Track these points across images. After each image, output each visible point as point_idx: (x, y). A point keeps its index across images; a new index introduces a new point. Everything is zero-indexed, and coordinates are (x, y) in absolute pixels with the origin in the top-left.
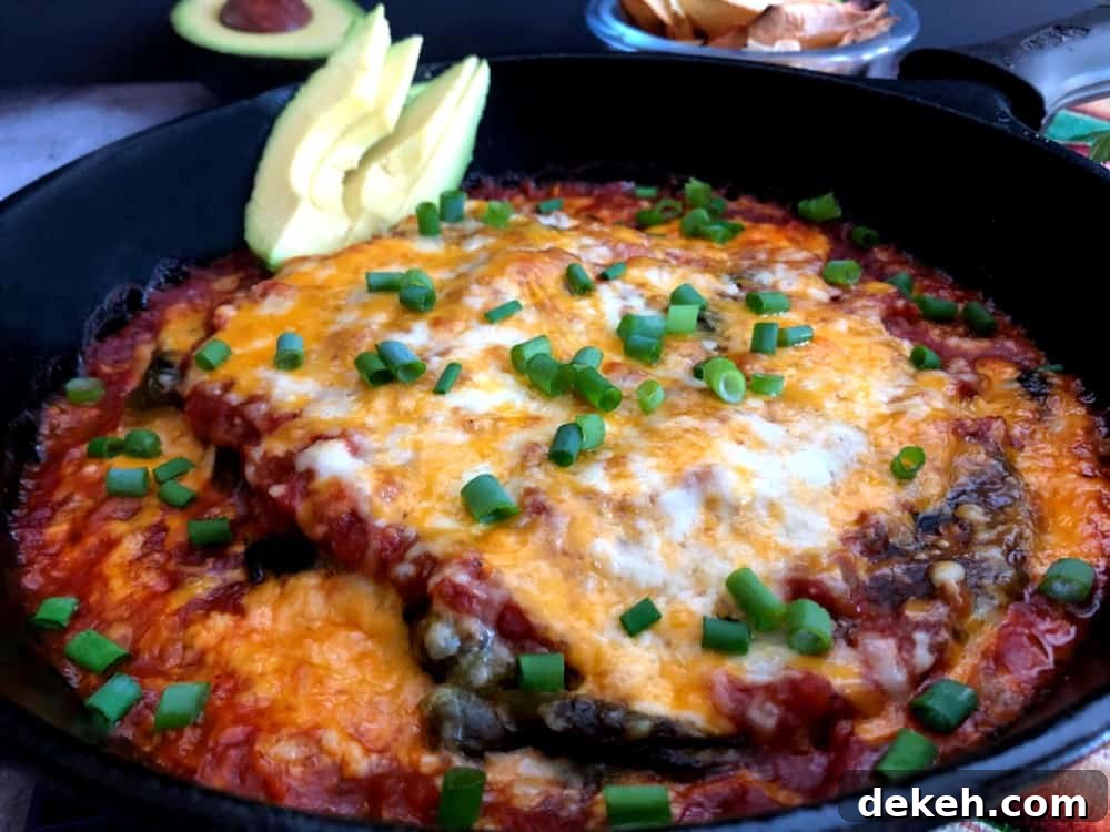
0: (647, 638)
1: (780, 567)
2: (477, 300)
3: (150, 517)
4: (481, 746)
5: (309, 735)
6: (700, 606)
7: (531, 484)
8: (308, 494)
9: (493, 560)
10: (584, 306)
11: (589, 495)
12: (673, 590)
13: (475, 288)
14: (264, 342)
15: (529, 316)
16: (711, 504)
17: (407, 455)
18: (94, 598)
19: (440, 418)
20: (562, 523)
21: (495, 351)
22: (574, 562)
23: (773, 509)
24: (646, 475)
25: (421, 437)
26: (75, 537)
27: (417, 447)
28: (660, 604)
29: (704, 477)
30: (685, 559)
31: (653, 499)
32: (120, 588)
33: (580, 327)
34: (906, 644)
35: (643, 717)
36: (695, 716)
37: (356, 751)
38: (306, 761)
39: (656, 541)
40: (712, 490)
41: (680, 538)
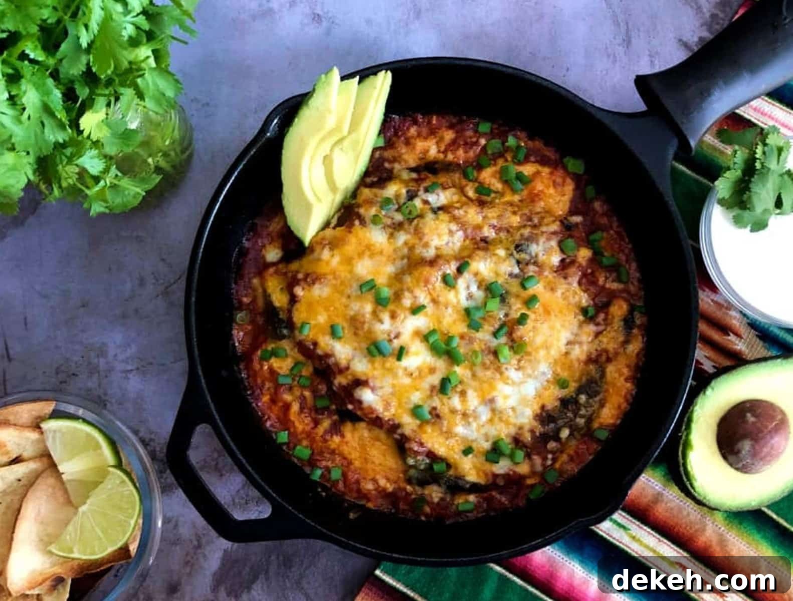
0: (470, 456)
1: (513, 431)
2: (407, 302)
3: (297, 393)
4: (423, 483)
5: (374, 480)
6: (487, 446)
7: (434, 405)
8: (361, 409)
9: (425, 438)
10: (451, 296)
11: (453, 411)
12: (479, 440)
13: (407, 294)
14: (322, 318)
15: (430, 309)
16: (493, 410)
17: (391, 390)
18: (292, 430)
19: (400, 372)
20: (445, 423)
21: (417, 333)
22: (449, 434)
23: (513, 409)
24: (473, 400)
25: (395, 382)
26: (273, 401)
27: (394, 386)
28: (474, 446)
29: (492, 401)
30: (483, 431)
31: (474, 411)
32: (300, 427)
33: (450, 310)
34: (545, 459)
35: (467, 482)
36: (482, 481)
37: (388, 485)
38: (376, 490)
39: (474, 425)
40: (494, 406)
41: (481, 423)
